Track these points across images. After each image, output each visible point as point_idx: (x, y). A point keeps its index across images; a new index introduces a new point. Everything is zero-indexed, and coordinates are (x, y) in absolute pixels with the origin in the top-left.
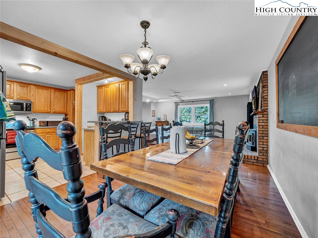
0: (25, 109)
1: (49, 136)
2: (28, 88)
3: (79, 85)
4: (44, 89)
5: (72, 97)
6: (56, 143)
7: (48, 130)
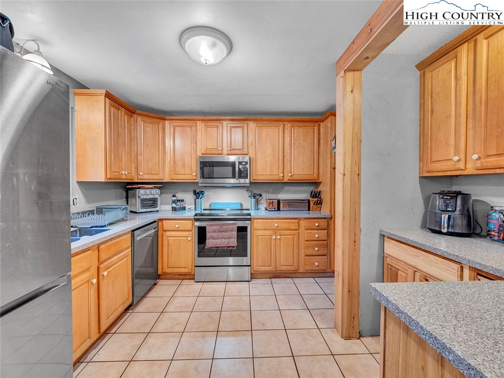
0: (237, 174)
1: (279, 237)
2: (245, 128)
6: (293, 256)
7: (276, 223)
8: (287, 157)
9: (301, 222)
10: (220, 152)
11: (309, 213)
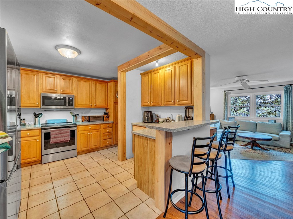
0: (67, 104)
1: (91, 133)
2: (71, 80)
3: (122, 73)
4: (85, 81)
5: (112, 89)
6: (98, 141)
7: (90, 127)
8: (94, 96)
9: (101, 125)
10: (56, 92)
11: (103, 122)
